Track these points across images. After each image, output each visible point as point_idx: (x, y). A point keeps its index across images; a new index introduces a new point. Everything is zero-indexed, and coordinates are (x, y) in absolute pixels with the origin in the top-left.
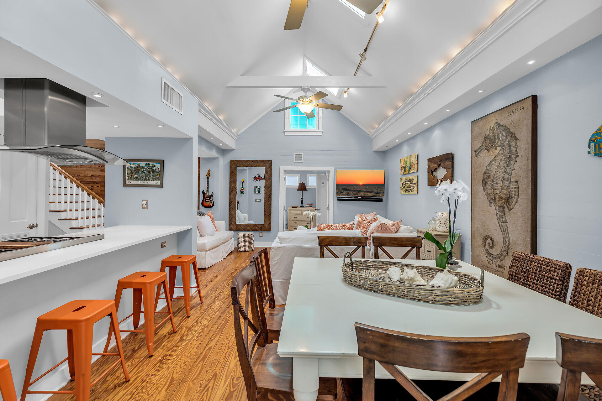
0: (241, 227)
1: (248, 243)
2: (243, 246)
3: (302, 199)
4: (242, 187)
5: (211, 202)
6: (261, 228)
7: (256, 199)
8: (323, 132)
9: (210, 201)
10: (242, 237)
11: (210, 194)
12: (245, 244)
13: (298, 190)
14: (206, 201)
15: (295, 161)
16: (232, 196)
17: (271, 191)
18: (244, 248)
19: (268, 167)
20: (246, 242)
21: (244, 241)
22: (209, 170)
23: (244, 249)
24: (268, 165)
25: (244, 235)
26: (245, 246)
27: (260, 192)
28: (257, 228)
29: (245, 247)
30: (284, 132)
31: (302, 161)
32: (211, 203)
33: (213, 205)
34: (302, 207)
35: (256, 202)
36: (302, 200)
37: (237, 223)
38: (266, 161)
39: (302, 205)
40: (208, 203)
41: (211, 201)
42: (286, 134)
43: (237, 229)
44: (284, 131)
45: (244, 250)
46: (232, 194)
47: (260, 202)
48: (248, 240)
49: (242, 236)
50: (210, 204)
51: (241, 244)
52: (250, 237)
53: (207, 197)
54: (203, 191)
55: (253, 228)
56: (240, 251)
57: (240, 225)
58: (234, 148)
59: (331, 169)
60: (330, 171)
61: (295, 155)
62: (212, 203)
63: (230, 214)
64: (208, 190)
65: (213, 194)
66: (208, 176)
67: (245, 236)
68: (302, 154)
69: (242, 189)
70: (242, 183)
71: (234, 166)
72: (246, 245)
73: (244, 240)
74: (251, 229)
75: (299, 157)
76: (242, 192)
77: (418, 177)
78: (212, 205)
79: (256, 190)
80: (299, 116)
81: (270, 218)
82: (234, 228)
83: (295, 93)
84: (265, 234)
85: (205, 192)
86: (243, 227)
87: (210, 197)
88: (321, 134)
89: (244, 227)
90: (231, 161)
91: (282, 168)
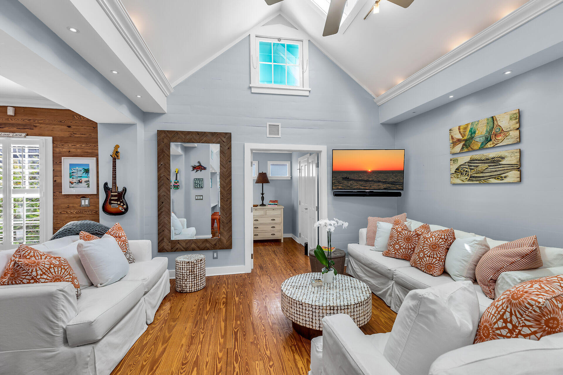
0: (180, 245)
1: (196, 276)
2: (186, 283)
3: (263, 194)
4: (176, 179)
5: (122, 204)
6: (215, 244)
7: (196, 196)
8: (310, 91)
9: (119, 203)
10: (184, 267)
11: (120, 189)
12: (190, 278)
13: (257, 182)
14: (111, 203)
15: (268, 136)
16: (163, 194)
17: (231, 183)
18: (189, 285)
19: (225, 144)
20: (193, 275)
21: (188, 274)
22: (117, 147)
23: (188, 287)
24: (224, 140)
25: (189, 262)
26: (190, 283)
27: (201, 187)
28: (208, 245)
29: (191, 285)
30: (250, 88)
31: (280, 136)
32: (123, 206)
33: (126, 210)
34: (263, 205)
35: (196, 199)
36: (263, 196)
37: (174, 237)
38: (221, 134)
39: (263, 202)
40: (115, 206)
41: (121, 202)
42: (254, 90)
43: (174, 249)
44: (251, 85)
45: (188, 290)
46: (163, 189)
47: (202, 199)
48: (195, 270)
49: (184, 264)
50: (120, 208)
51: (183, 279)
52: (199, 265)
53: (113, 196)
54: (106, 184)
55: (202, 246)
56: (180, 292)
57: (178, 242)
58: (165, 108)
59: (323, 149)
60: (320, 152)
61: (268, 126)
62: (125, 206)
63: (159, 224)
64: (114, 183)
65: (125, 190)
66: (116, 156)
67: (190, 264)
68: (280, 124)
69: (176, 183)
70: (177, 174)
71: (166, 141)
72: (193, 280)
73: (188, 271)
74: (198, 247)
75: (274, 129)
76: (177, 187)
77: (520, 152)
78: (123, 210)
79: (196, 183)
80: (272, 64)
81: (231, 227)
82: (168, 247)
83: (265, 26)
84: (222, 254)
85: (110, 186)
86: (184, 245)
87: (121, 196)
88: (307, 93)
89: (186, 244)
90: (160, 133)
91: (249, 146)
